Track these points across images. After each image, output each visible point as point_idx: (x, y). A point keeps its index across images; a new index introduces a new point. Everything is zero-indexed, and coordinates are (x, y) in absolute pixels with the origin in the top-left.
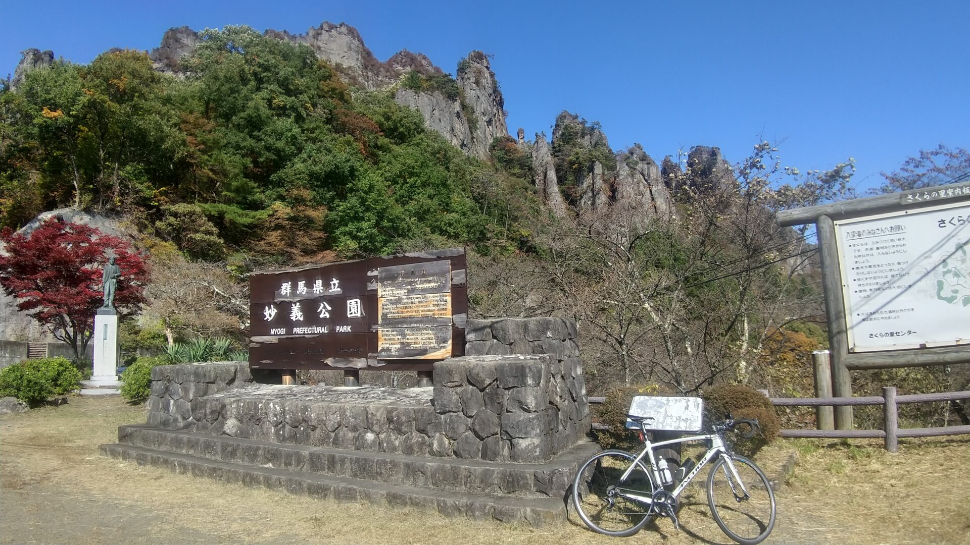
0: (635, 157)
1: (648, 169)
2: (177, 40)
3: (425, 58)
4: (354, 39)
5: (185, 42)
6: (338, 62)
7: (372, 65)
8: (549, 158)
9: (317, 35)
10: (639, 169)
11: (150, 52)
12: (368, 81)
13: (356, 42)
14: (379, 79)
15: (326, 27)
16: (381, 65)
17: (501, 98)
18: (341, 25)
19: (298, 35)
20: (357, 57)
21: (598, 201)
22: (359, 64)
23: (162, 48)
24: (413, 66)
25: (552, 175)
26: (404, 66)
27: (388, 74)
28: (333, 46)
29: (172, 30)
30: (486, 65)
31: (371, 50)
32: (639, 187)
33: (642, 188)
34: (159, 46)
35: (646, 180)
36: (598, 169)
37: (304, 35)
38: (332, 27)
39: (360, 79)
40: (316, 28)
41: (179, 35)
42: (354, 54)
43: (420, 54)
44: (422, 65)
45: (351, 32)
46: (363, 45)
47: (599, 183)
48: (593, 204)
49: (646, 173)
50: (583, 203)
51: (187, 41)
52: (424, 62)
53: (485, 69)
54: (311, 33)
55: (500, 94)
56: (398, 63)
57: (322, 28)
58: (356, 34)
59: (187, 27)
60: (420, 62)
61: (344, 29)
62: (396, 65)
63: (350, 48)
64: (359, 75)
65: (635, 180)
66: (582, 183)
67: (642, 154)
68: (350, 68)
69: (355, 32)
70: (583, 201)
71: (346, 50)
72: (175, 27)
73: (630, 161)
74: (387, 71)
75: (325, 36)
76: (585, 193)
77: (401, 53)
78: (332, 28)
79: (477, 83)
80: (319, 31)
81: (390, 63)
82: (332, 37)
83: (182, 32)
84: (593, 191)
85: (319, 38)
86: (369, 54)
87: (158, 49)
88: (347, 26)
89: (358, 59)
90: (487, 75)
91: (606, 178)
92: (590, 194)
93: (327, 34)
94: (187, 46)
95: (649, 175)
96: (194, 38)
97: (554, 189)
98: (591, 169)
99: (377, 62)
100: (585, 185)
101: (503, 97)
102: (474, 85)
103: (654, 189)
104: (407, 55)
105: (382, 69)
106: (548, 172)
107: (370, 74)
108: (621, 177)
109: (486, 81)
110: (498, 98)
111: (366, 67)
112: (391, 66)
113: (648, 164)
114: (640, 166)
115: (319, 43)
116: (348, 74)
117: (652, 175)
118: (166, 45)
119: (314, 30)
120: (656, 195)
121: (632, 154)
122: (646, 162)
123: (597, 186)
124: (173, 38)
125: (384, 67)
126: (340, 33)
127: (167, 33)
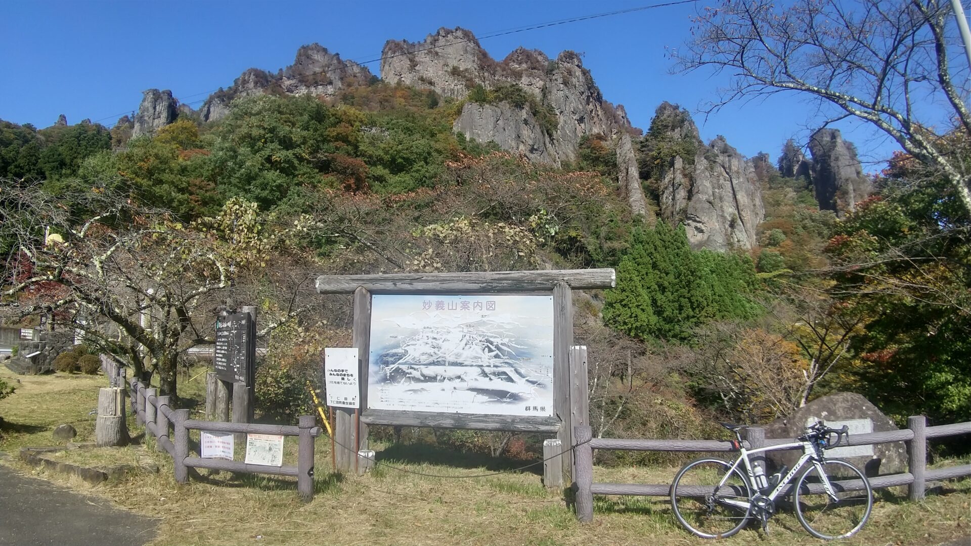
0: (716, 150)
1: (729, 161)
2: (308, 57)
3: (540, 54)
4: (470, 42)
5: (316, 58)
6: (455, 65)
7: (488, 66)
8: (632, 155)
9: (435, 41)
10: (720, 162)
11: (284, 70)
12: (484, 82)
13: (472, 45)
14: (496, 78)
15: (442, 33)
16: (498, 64)
17: (598, 94)
18: (457, 30)
19: (416, 43)
20: (473, 59)
21: (678, 196)
22: (476, 66)
23: (295, 65)
24: (529, 63)
25: (634, 172)
26: (520, 64)
27: (505, 73)
28: (450, 50)
29: (303, 47)
30: (576, 63)
31: (487, 51)
32: (718, 180)
33: (722, 181)
34: (293, 63)
35: (727, 173)
36: (679, 163)
37: (422, 42)
38: (448, 32)
39: (477, 80)
40: (433, 34)
41: (310, 52)
42: (470, 57)
43: (536, 51)
44: (538, 61)
45: (467, 35)
46: (479, 47)
47: (679, 178)
48: (673, 199)
49: (727, 166)
50: (664, 198)
51: (318, 57)
52: (540, 58)
53: (577, 68)
54: (429, 40)
55: (597, 89)
56: (514, 61)
57: (438, 34)
58: (471, 37)
59: (316, 44)
60: (536, 58)
61: (459, 33)
62: (512, 64)
63: (466, 51)
64: (476, 76)
65: (715, 174)
66: (664, 178)
67: (722, 146)
68: (466, 70)
69: (471, 35)
70: (665, 196)
71: (462, 53)
72: (306, 44)
73: (709, 154)
74: (504, 70)
75: (442, 41)
76: (666, 188)
77: (516, 51)
78: (448, 34)
79: (565, 83)
80: (436, 38)
81: (506, 62)
82: (449, 41)
83: (312, 49)
84: (673, 185)
85: (437, 44)
86: (485, 55)
87: (291, 66)
88: (463, 30)
89: (474, 61)
90: (578, 73)
91: (687, 172)
92: (671, 189)
93: (444, 40)
94: (318, 61)
95: (730, 168)
96: (324, 53)
97: (636, 185)
98: (672, 164)
99: (494, 62)
100: (666, 180)
101: (601, 92)
102: (562, 86)
103: (735, 182)
104: (523, 52)
105: (498, 68)
106: (630, 169)
107: (486, 74)
108: (698, 172)
109: (578, 78)
110: (596, 94)
111: (482, 68)
112: (507, 65)
113: (729, 156)
114: (721, 159)
115: (437, 49)
116: (465, 77)
117: (733, 167)
118: (299, 62)
119: (432, 36)
120: (737, 188)
121: (713, 146)
122: (726, 154)
123: (677, 181)
124: (305, 54)
125: (500, 67)
126: (456, 37)
127: (300, 50)
